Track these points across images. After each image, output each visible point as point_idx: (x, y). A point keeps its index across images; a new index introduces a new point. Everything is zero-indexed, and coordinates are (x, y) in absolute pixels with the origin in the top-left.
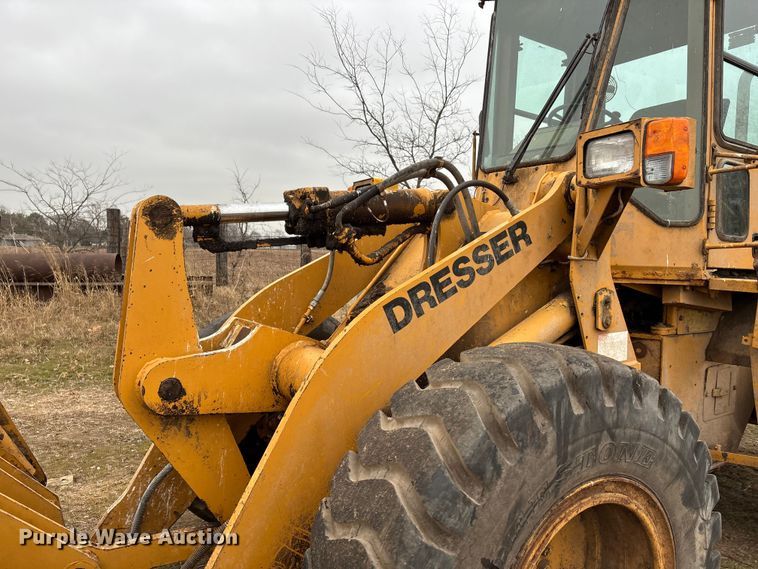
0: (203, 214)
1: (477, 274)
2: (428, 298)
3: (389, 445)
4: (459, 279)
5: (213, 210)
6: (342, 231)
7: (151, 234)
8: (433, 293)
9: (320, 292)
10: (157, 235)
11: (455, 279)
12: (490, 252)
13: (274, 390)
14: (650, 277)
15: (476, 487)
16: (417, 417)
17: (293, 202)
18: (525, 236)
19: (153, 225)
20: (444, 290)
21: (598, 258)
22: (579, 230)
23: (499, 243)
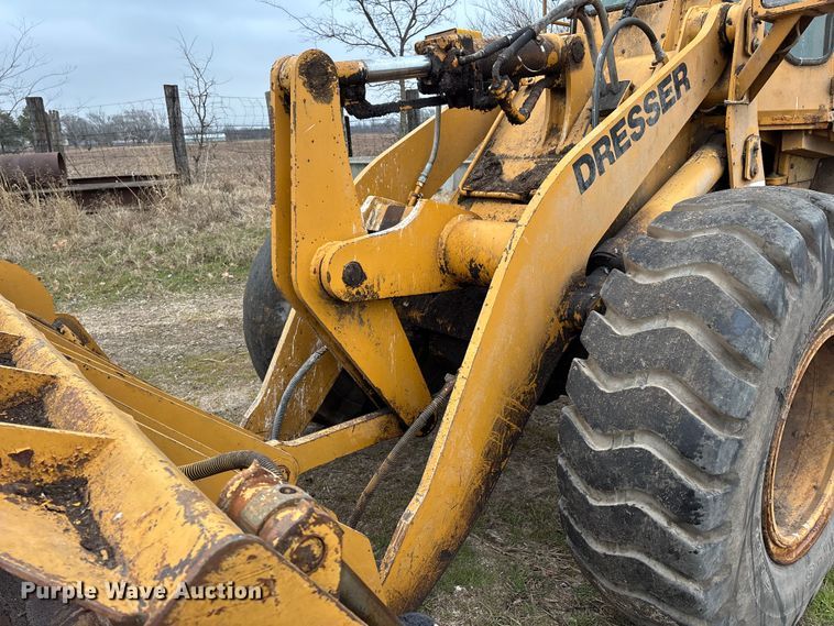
0: (353, 72)
1: (647, 126)
2: (608, 154)
3: (663, 295)
4: (632, 130)
5: (361, 66)
6: (501, 84)
7: (309, 97)
8: (612, 149)
9: (428, 166)
10: (315, 98)
11: (630, 131)
12: (657, 99)
13: (441, 268)
14: (778, 122)
15: (768, 324)
16: (684, 266)
17: (436, 53)
18: (685, 81)
19: (311, 86)
20: (621, 144)
21: (750, 101)
22: (739, 70)
23: (665, 89)
